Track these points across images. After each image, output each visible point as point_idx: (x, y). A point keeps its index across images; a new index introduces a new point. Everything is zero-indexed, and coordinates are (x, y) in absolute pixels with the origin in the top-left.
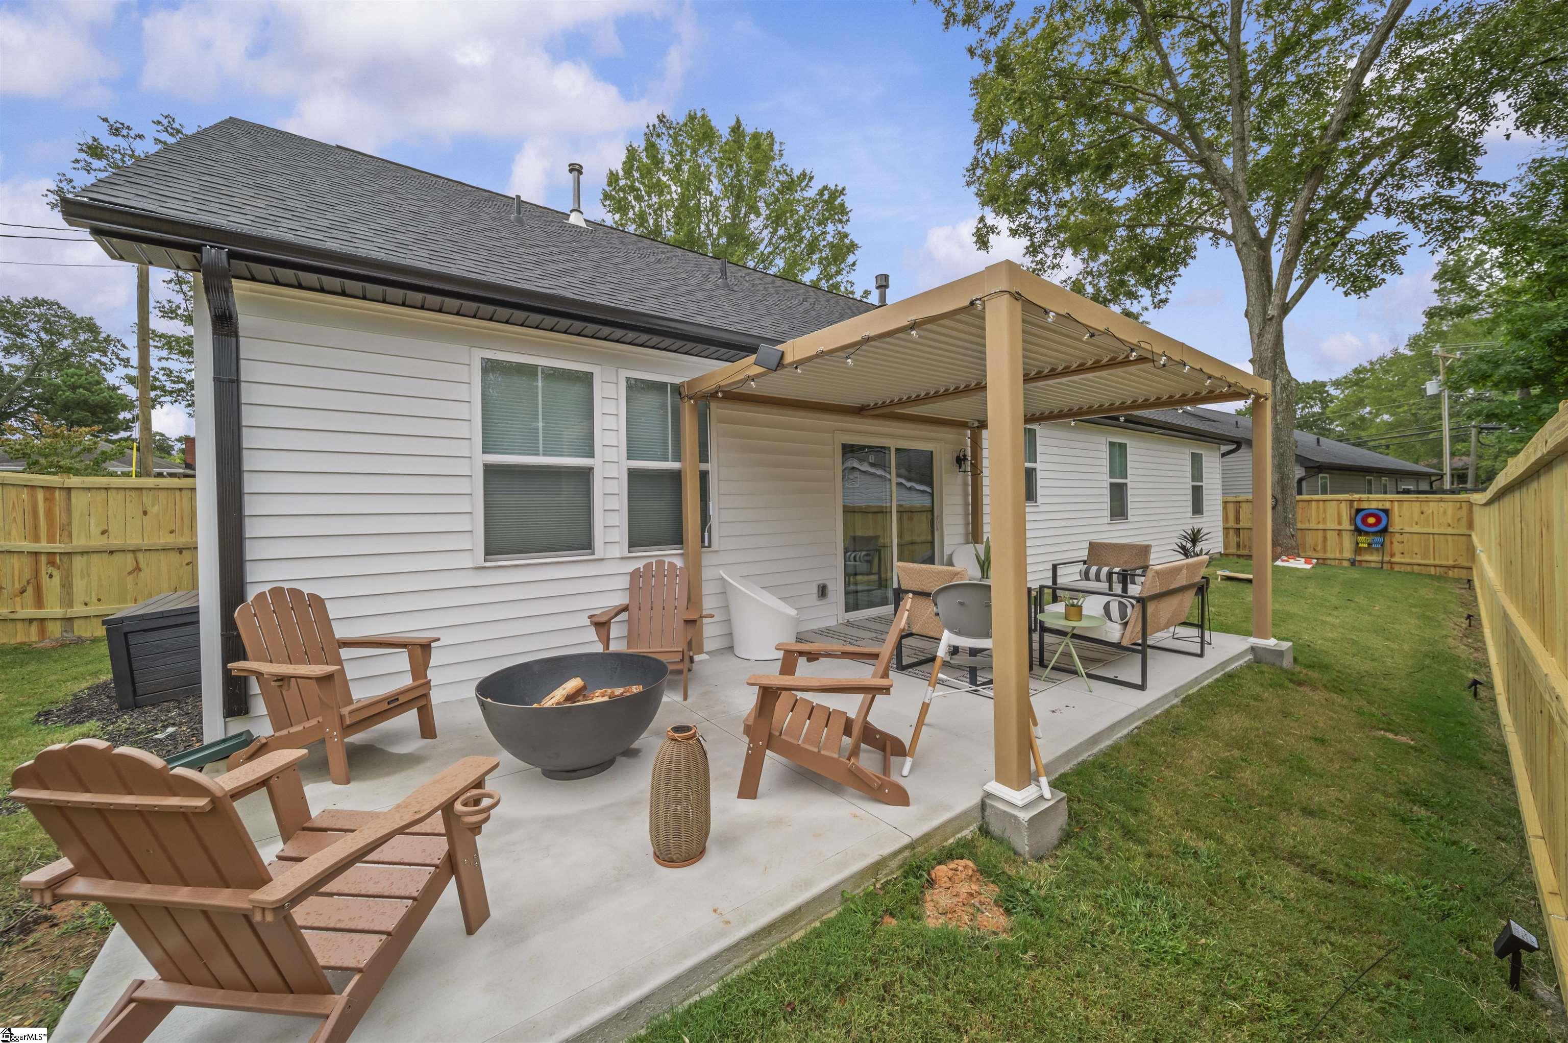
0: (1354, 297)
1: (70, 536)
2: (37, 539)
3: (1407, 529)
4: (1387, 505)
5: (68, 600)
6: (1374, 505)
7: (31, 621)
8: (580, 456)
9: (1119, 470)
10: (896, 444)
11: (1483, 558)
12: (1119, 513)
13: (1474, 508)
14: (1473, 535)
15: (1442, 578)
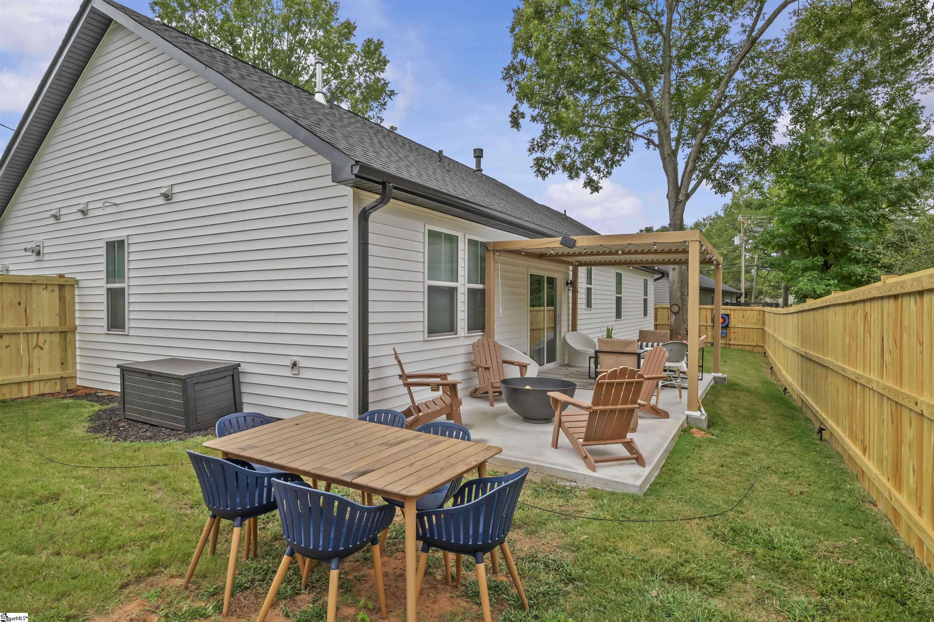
3: (737, 326)
6: (726, 312)
8: (452, 281)
9: (619, 290)
10: (546, 274)
11: (780, 338)
12: (619, 315)
13: (766, 314)
14: (766, 329)
15: (752, 352)
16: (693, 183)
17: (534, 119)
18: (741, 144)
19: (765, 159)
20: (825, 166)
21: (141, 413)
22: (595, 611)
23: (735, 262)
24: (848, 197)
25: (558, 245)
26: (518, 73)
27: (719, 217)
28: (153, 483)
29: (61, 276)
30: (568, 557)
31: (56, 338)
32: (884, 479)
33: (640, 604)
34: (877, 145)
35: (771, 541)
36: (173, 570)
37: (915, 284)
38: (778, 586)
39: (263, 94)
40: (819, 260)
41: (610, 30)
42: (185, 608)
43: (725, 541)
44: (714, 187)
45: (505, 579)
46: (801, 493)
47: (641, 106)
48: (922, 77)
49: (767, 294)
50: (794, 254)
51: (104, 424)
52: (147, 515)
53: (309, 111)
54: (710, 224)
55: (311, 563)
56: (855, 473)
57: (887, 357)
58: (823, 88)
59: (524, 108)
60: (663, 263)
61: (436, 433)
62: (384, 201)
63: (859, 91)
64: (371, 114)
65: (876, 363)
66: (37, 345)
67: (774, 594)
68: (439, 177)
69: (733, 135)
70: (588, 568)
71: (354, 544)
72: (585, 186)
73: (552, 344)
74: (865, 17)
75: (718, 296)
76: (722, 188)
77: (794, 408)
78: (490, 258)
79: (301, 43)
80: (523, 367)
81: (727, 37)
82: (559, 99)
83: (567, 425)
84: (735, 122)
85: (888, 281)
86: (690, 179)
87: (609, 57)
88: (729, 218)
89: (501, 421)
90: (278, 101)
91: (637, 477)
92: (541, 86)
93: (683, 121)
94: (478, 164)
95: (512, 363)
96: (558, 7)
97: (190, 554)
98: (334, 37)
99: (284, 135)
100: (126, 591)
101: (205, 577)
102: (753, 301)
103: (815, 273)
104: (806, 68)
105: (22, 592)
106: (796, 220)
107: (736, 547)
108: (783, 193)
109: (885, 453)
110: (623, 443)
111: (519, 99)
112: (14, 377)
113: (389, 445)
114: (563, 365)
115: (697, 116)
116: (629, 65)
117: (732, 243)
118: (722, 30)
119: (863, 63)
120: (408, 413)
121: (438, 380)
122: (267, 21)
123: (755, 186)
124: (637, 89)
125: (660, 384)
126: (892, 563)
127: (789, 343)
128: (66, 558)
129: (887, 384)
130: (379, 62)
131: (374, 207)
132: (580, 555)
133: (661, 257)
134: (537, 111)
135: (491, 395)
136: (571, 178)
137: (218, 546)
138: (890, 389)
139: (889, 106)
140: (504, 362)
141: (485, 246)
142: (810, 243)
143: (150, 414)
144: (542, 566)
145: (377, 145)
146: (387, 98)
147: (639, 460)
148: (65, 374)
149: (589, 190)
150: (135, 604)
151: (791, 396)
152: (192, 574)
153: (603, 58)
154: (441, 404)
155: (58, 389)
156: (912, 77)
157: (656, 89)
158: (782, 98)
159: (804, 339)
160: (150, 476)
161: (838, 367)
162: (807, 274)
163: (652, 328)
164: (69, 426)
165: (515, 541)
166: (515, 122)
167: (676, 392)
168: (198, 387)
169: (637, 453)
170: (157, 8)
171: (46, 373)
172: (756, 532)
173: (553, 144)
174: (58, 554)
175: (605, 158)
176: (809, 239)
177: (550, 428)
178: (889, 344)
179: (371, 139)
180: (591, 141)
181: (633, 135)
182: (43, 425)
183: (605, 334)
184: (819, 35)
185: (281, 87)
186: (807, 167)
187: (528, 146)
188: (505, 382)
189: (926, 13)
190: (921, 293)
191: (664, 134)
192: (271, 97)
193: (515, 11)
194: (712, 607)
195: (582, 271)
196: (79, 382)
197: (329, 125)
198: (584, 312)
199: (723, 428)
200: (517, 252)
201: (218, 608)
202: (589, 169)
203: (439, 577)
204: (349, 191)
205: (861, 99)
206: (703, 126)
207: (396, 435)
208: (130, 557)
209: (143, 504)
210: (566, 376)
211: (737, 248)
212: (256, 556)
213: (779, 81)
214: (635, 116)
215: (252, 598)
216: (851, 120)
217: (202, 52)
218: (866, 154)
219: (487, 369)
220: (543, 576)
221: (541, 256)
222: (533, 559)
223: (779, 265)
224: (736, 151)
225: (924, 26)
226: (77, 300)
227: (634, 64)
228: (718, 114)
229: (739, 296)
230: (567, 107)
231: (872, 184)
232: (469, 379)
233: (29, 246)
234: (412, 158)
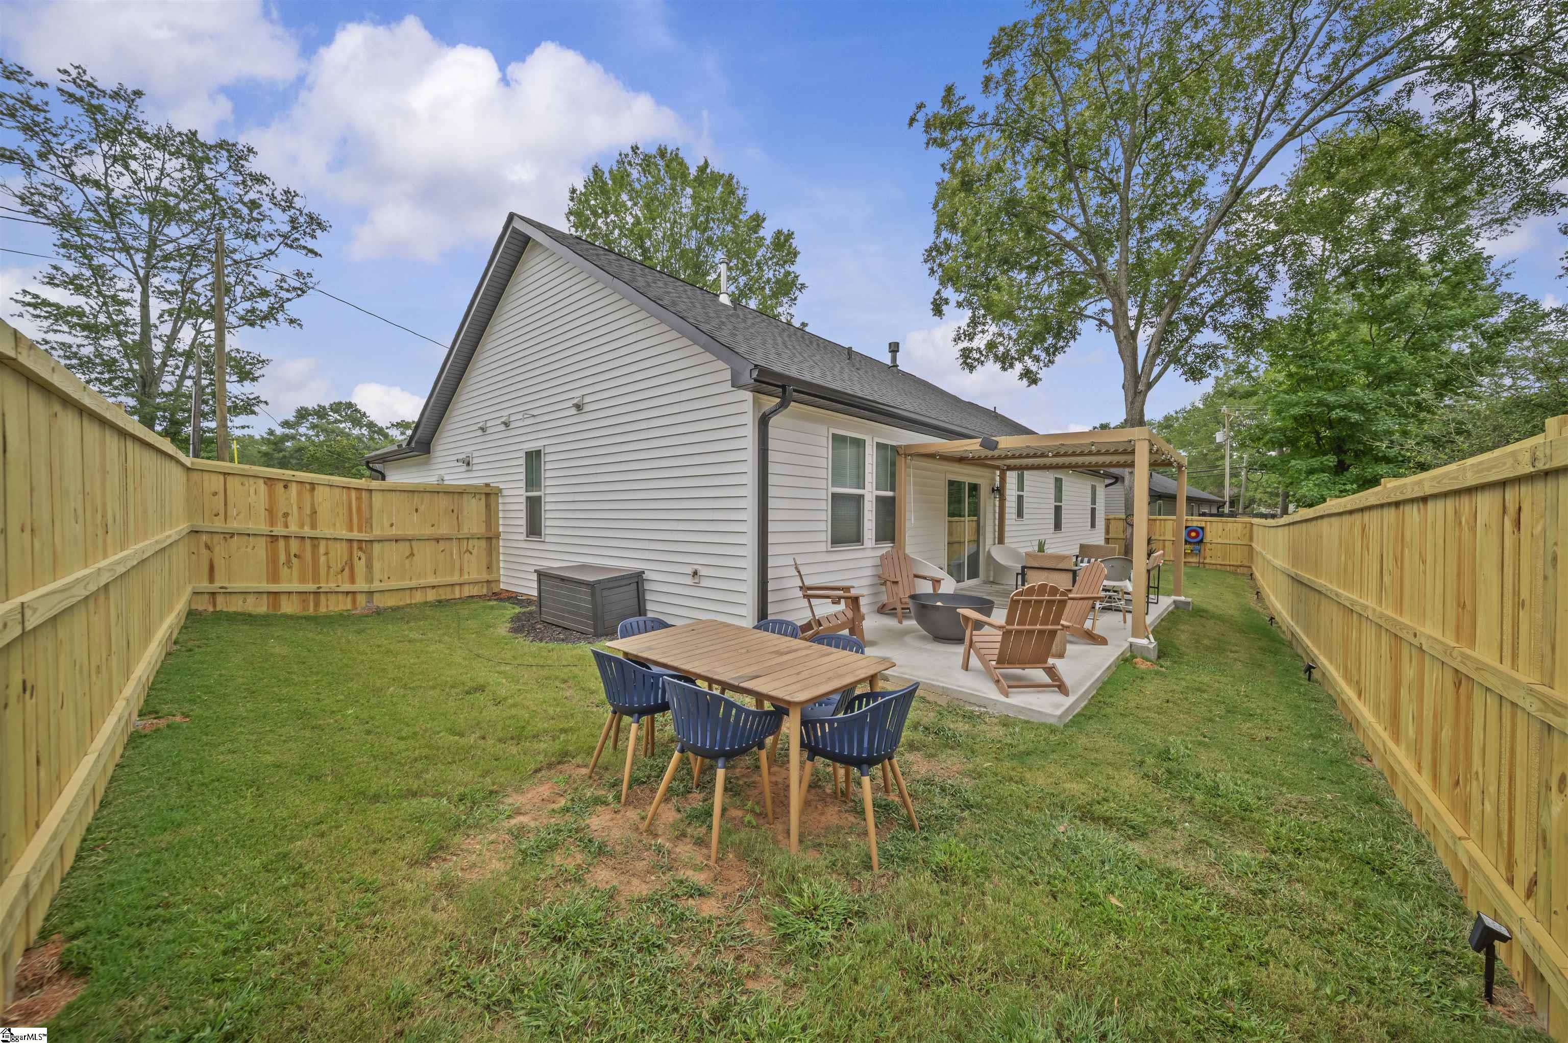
0: (1191, 382)
1: (371, 527)
2: (351, 530)
3: (1215, 541)
4: (1203, 525)
5: (370, 579)
6: (1195, 524)
7: (348, 593)
8: (859, 488)
9: (1058, 497)
10: (968, 480)
11: (1269, 557)
12: (1058, 526)
13: (1255, 528)
14: (1254, 545)
15: (1235, 573)
16: (1156, 370)
17: (959, 305)
18: (1222, 319)
19: (1254, 336)
20: (1341, 341)
21: (554, 616)
22: (990, 839)
23: (1218, 463)
24: (1375, 379)
25: (977, 447)
26: (941, 254)
27: (1196, 409)
28: (565, 681)
29: (487, 485)
30: (967, 783)
31: (483, 543)
32: (1379, 729)
33: (1043, 837)
34: (1418, 312)
35: (1217, 787)
36: (579, 760)
37: (1416, 488)
38: (1217, 837)
39: (665, 302)
40: (1331, 460)
41: (1053, 195)
42: (589, 794)
43: (1157, 783)
44: (1185, 373)
45: (897, 799)
46: (1267, 738)
47: (1092, 281)
48: (1490, 217)
49: (1261, 502)
50: (1296, 452)
51: (523, 626)
52: (558, 710)
53: (712, 315)
54: (1184, 418)
55: (702, 762)
56: (1349, 721)
57: (1386, 579)
58: (1338, 244)
59: (949, 293)
60: (1118, 465)
61: (829, 645)
62: (783, 405)
63: (1392, 242)
64: (780, 310)
65: (1374, 584)
66: (467, 550)
67: (1208, 844)
68: (846, 376)
69: (1211, 309)
70: (989, 797)
71: (740, 745)
72: (1021, 378)
73: (974, 559)
74: (1398, 148)
75: (1182, 504)
76: (1195, 374)
77: (1282, 642)
78: (901, 462)
79: (709, 241)
80: (936, 582)
81: (1204, 190)
82: (989, 280)
83: (978, 645)
84: (1213, 294)
85: (1389, 485)
86: (1153, 365)
87: (1050, 226)
88: (1211, 409)
89: (908, 639)
90: (681, 307)
91: (1057, 706)
92: (969, 267)
93: (1145, 295)
94: (894, 359)
95: (925, 578)
96: (989, 175)
97: (594, 748)
98: (743, 230)
99: (685, 341)
100: (539, 775)
101: (607, 769)
102: (1241, 511)
103: (1325, 476)
104: (1311, 220)
105: (454, 767)
106: (1297, 411)
107: (1169, 791)
108: (1281, 377)
109: (1382, 696)
110: (1044, 669)
111: (943, 283)
112: (449, 580)
113: (780, 653)
114: (987, 582)
115: (1164, 288)
116: (1077, 234)
117: (1212, 440)
118: (1198, 182)
119: (1398, 207)
120: (807, 627)
121: (841, 593)
122: (675, 222)
123: (1241, 370)
124: (1085, 261)
125: (1098, 605)
126: (1376, 826)
127: (1278, 563)
128: (490, 742)
129: (1385, 612)
130: (789, 254)
131: (774, 411)
132: (981, 783)
133: (1115, 459)
134: (963, 295)
135: (899, 611)
136: (1004, 369)
137: (620, 743)
138: (1388, 619)
139: (1437, 257)
140: (916, 576)
141: (895, 449)
142: (1319, 438)
143: (563, 618)
144: (938, 790)
145: (781, 345)
146: (797, 293)
147: (1062, 688)
148: (490, 578)
149: (1025, 382)
150: (547, 786)
151: (1280, 627)
152: (595, 766)
153: (1044, 229)
154: (843, 619)
155: (484, 591)
156: (1474, 220)
157: (1111, 260)
158: (1279, 259)
159: (1295, 556)
160: (562, 676)
161: (1332, 591)
162: (1314, 477)
163: (1102, 542)
164: (494, 626)
165: (912, 763)
166: (938, 308)
167: (1120, 616)
168: (605, 593)
169: (1059, 680)
170: (572, 218)
171: (474, 576)
172: (1198, 776)
173: (983, 332)
174: (484, 738)
175: (1046, 345)
176: (1317, 433)
177: (960, 650)
178: (1389, 563)
179: (774, 340)
180: (1028, 326)
181: (1080, 315)
182: (473, 624)
183: (1036, 548)
184: (1330, 177)
185: (685, 291)
186: (1315, 344)
187: (953, 334)
188: (913, 597)
189: (1491, 134)
190: (1424, 499)
191: (1120, 313)
192: (674, 303)
193: (938, 184)
194: (1129, 851)
195: (1012, 478)
196: (502, 586)
197: (730, 327)
198: (1013, 522)
199: (1176, 659)
200: (931, 456)
201: (618, 798)
202: (1026, 358)
203: (828, 791)
204: (748, 395)
205: (1395, 255)
206: (1171, 300)
207: (788, 644)
208: (543, 746)
209: (555, 699)
210: (990, 594)
211: (1220, 446)
212: (653, 754)
213: (1275, 238)
214: (1083, 294)
215: (648, 792)
216: (1381, 281)
217: (610, 262)
218: (1402, 322)
219: (896, 583)
220: (937, 800)
221: (961, 460)
222: (928, 782)
223: (1273, 466)
224: (1215, 329)
225: (1486, 152)
226: (501, 507)
227: (1082, 233)
228: (1191, 285)
229: (1221, 505)
230: (998, 288)
231: (1409, 362)
232: (876, 594)
233: (461, 457)
234: (818, 357)
